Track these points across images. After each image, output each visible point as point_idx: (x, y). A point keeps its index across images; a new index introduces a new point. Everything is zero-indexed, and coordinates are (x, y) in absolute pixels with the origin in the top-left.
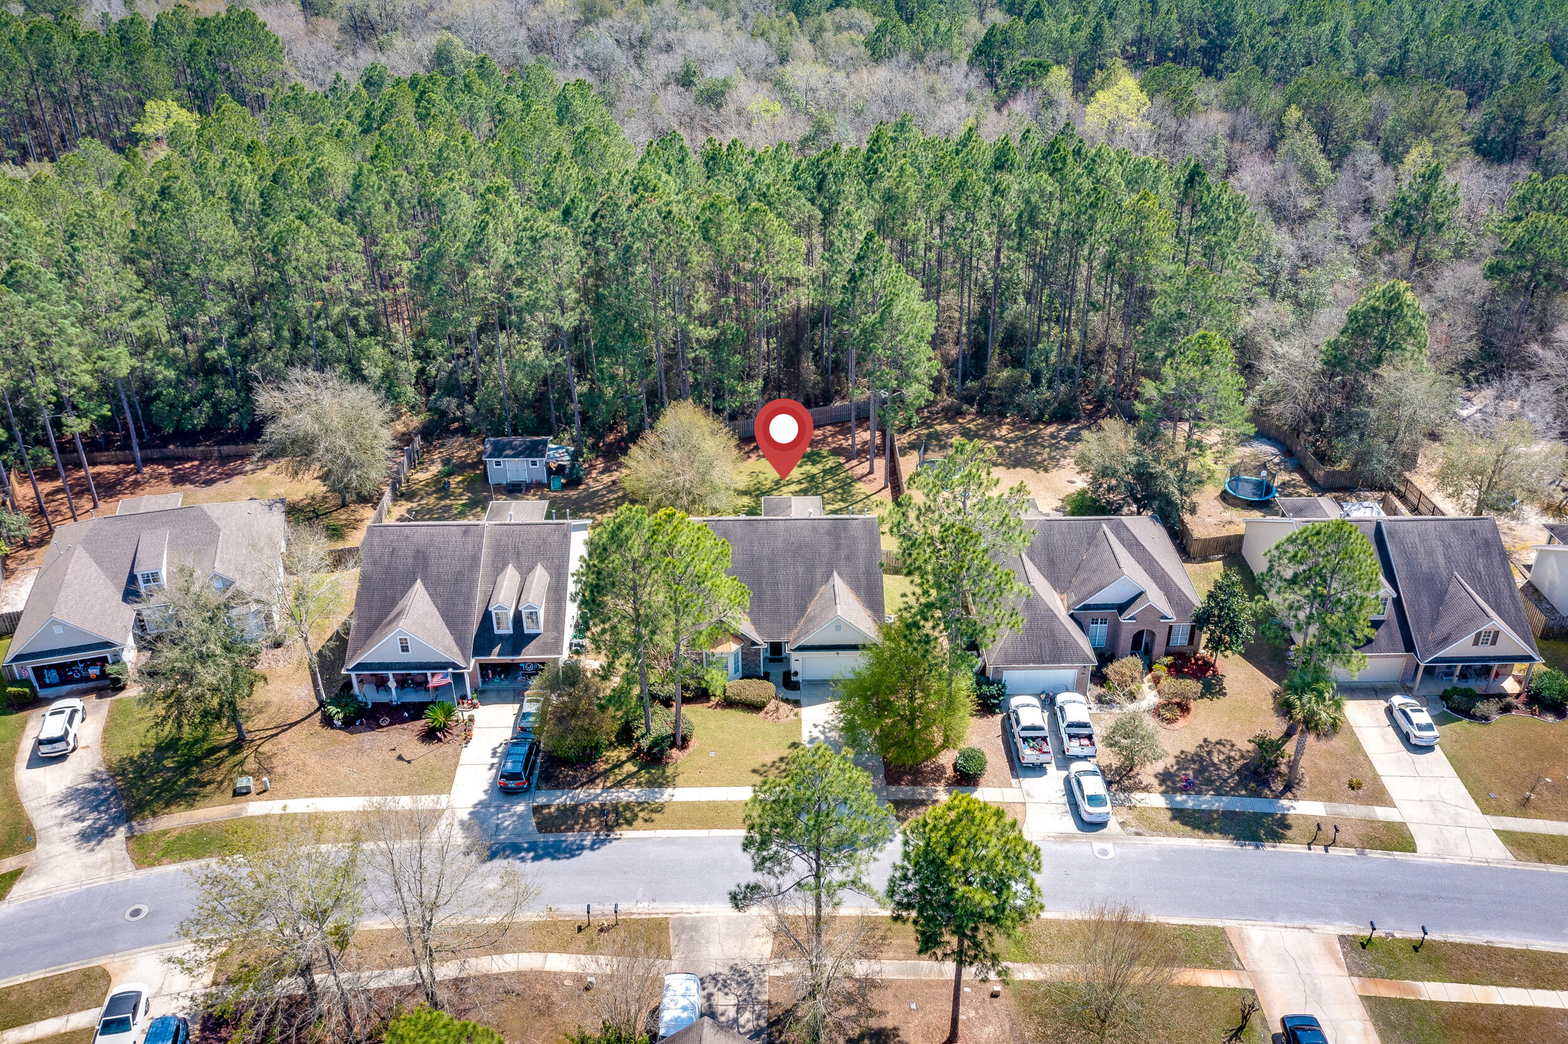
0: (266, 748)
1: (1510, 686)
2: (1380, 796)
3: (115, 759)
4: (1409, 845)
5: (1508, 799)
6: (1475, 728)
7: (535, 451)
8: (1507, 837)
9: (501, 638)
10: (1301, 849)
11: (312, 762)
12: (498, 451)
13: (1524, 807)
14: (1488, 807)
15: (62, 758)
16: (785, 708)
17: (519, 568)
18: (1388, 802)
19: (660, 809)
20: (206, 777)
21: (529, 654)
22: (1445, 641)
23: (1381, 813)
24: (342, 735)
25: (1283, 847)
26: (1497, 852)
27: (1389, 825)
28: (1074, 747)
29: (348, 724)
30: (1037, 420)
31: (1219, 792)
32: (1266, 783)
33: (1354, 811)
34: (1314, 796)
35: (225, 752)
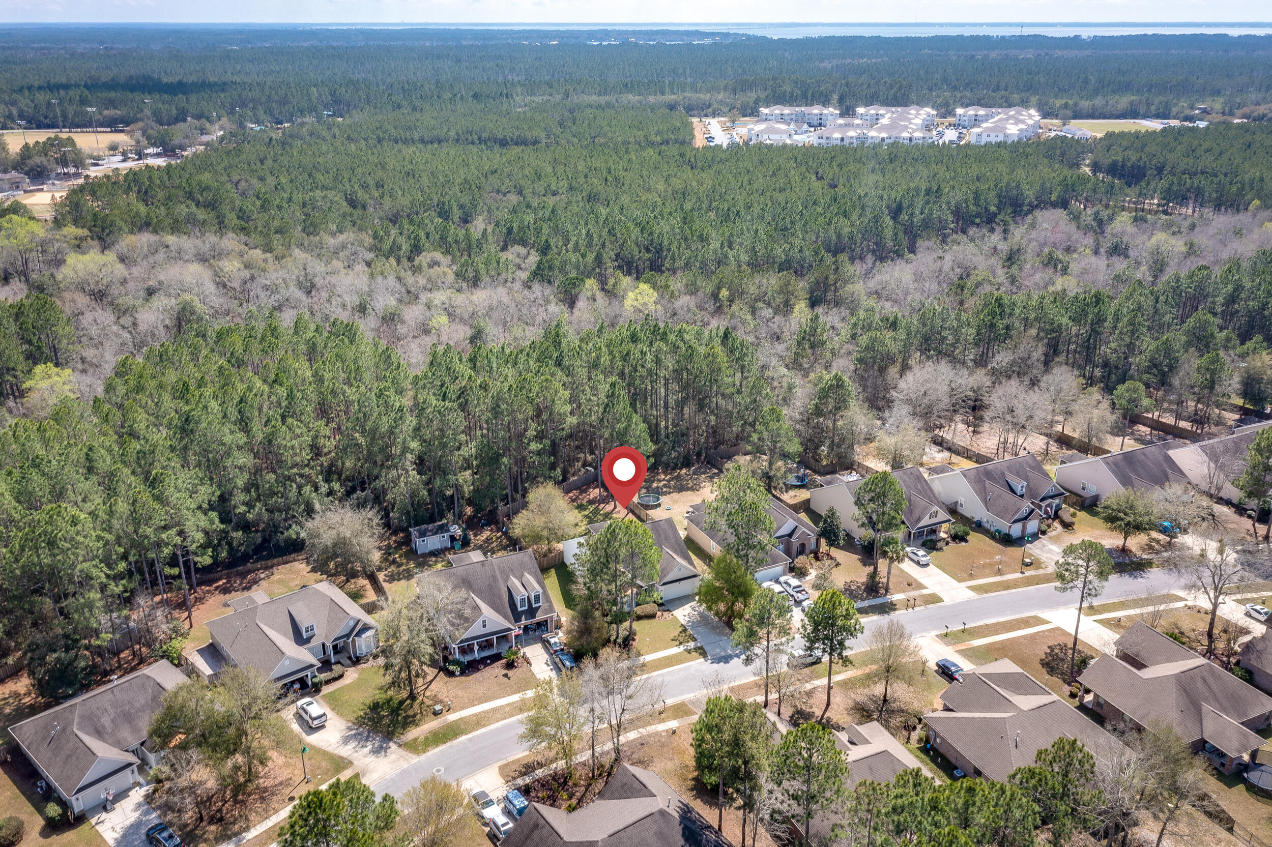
0: (428, 693)
1: (943, 535)
2: (920, 586)
3: (353, 719)
4: (941, 600)
5: (965, 575)
6: (939, 553)
7: (443, 529)
8: (971, 588)
9: (523, 612)
10: (904, 611)
11: (460, 693)
12: (423, 534)
13: (971, 576)
14: (960, 580)
15: (323, 727)
16: (666, 614)
17: (516, 577)
18: (925, 588)
19: (644, 665)
20: (411, 713)
21: (540, 617)
22: (919, 520)
23: (925, 592)
24: (463, 678)
25: (897, 612)
26: (971, 594)
27: (929, 595)
28: (800, 597)
29: (463, 673)
30: (674, 469)
31: (862, 600)
32: (877, 592)
33: (915, 593)
34: (898, 592)
35: (408, 702)
